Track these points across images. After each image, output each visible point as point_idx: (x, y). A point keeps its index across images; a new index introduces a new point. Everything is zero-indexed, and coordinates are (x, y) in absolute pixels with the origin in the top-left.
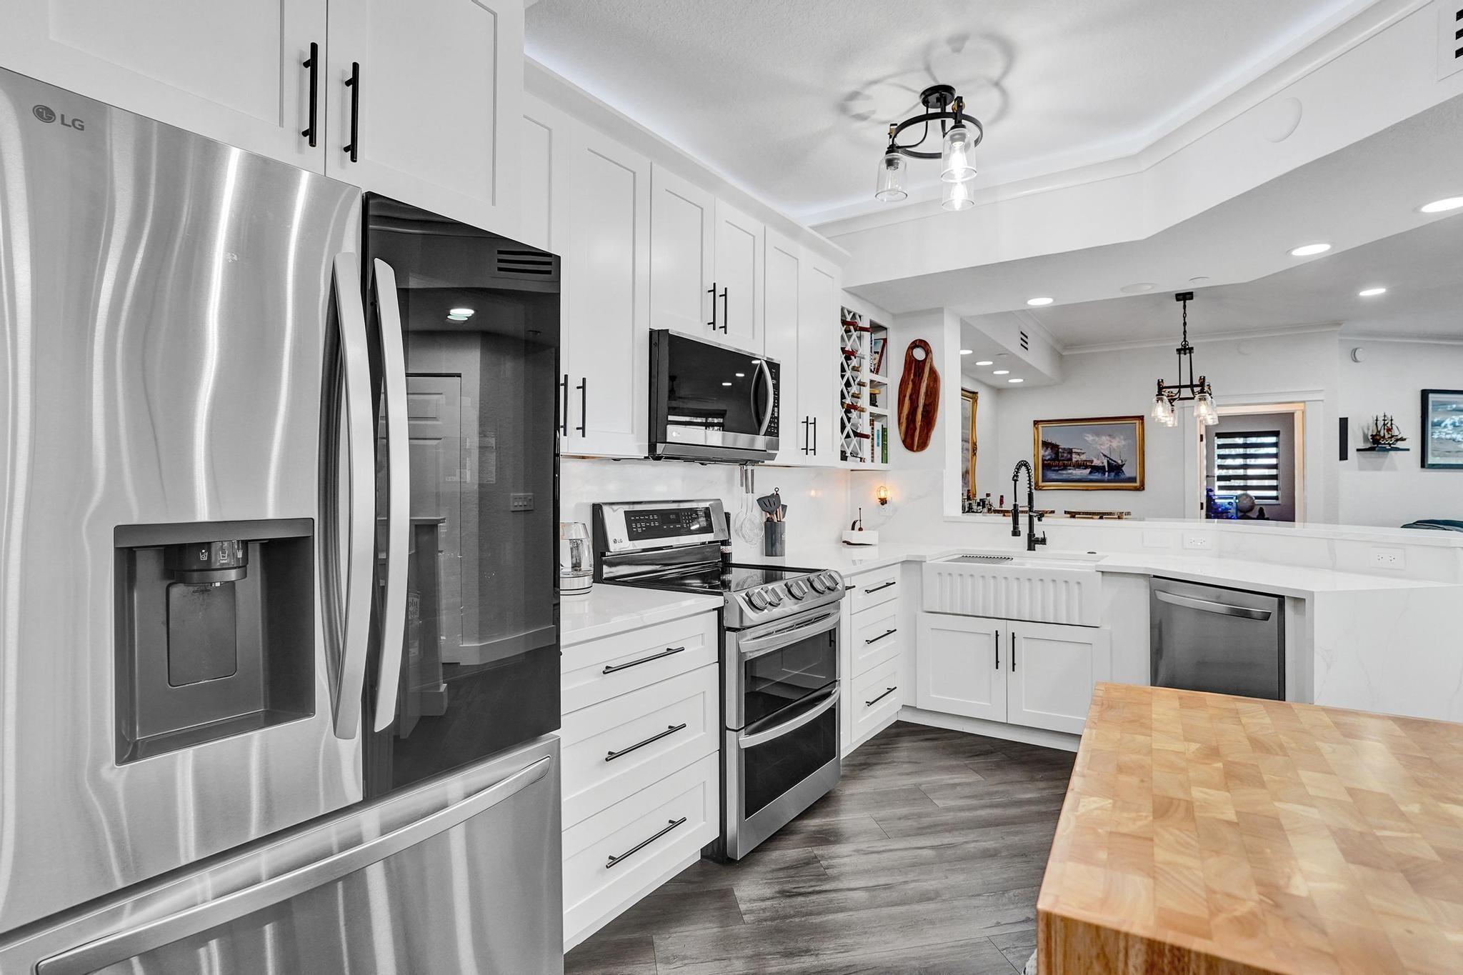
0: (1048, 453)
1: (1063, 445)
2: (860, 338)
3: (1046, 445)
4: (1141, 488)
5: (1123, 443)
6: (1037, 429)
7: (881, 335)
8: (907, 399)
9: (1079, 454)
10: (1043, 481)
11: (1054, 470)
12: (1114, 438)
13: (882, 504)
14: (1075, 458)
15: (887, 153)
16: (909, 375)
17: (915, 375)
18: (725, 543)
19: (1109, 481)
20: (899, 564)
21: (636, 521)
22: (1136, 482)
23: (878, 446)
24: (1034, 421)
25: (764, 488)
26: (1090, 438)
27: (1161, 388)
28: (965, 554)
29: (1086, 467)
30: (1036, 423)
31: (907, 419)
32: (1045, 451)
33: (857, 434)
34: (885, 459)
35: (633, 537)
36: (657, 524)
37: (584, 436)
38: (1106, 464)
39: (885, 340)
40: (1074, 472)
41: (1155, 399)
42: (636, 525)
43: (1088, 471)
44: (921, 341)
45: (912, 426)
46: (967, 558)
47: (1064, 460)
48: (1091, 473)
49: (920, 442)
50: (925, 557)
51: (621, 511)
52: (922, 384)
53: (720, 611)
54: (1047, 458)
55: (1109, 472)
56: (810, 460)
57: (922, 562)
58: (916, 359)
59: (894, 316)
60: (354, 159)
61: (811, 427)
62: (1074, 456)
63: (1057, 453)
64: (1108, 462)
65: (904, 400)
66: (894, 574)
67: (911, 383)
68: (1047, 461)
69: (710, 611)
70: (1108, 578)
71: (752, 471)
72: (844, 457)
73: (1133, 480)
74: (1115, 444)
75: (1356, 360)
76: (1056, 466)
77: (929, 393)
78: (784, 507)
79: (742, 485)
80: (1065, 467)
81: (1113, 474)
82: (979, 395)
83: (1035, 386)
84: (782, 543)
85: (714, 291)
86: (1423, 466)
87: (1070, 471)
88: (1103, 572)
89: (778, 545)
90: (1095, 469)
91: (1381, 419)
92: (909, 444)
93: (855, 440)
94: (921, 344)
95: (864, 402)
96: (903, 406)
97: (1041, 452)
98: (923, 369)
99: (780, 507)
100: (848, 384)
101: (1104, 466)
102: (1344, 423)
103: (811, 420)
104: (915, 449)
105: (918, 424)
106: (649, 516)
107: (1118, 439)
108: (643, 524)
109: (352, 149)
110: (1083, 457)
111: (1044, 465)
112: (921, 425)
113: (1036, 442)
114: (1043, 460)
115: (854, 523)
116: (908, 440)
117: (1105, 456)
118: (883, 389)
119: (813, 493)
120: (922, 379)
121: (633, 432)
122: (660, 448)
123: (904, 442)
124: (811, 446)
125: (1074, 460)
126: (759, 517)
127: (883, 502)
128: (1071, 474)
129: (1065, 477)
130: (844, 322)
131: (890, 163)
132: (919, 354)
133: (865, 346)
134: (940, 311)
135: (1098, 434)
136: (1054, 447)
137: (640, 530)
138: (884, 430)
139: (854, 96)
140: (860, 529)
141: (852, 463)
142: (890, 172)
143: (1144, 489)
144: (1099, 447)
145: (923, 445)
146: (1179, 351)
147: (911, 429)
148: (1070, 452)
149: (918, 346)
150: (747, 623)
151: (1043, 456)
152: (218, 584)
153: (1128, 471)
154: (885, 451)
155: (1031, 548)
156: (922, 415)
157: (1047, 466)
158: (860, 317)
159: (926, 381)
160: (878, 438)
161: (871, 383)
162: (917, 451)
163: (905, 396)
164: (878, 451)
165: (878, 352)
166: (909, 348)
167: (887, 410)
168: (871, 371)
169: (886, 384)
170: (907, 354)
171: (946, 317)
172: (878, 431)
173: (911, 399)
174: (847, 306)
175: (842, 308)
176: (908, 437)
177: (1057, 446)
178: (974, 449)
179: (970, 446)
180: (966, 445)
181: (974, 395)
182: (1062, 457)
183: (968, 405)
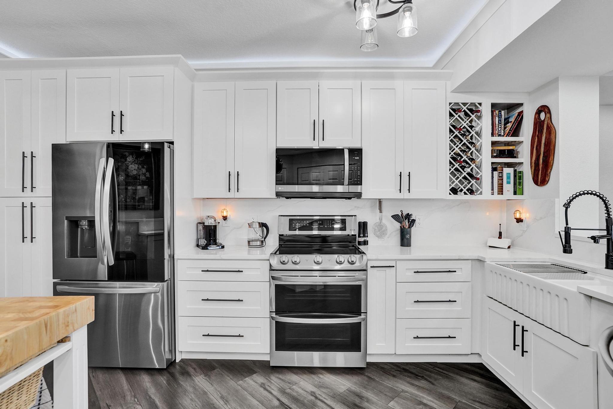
2: (479, 118)
13: (518, 222)
16: (536, 133)
17: (538, 132)
21: (295, 223)
23: (508, 183)
31: (535, 163)
33: (474, 178)
39: (523, 112)
42: (295, 225)
44: (542, 106)
45: (537, 167)
49: (542, 179)
50: (485, 258)
52: (543, 137)
57: (483, 261)
58: (540, 119)
59: (530, 93)
61: (406, 178)
65: (533, 151)
66: (464, 266)
67: (537, 139)
69: (265, 260)
72: (454, 191)
77: (546, 143)
85: (314, 123)
89: (408, 242)
92: (536, 182)
93: (471, 181)
94: (544, 109)
95: (485, 156)
96: (533, 154)
98: (544, 126)
103: (405, 174)
104: (539, 184)
105: (541, 166)
106: (303, 221)
108: (300, 225)
112: (542, 167)
116: (535, 178)
118: (520, 145)
120: (542, 134)
123: (533, 179)
124: (405, 187)
127: (519, 220)
130: (457, 110)
132: (543, 116)
137: (297, 227)
138: (519, 173)
140: (500, 238)
147: (537, 170)
149: (542, 111)
152: (84, 228)
154: (521, 187)
156: (543, 159)
158: (479, 104)
159: (545, 134)
160: (508, 179)
161: (494, 143)
162: (542, 186)
163: (534, 147)
164: (508, 188)
165: (511, 122)
166: (536, 113)
167: (523, 159)
168: (500, 135)
169: (523, 142)
170: (535, 118)
171: (561, 84)
172: (508, 174)
173: (537, 149)
174: (460, 101)
175: (457, 104)
176: (536, 176)
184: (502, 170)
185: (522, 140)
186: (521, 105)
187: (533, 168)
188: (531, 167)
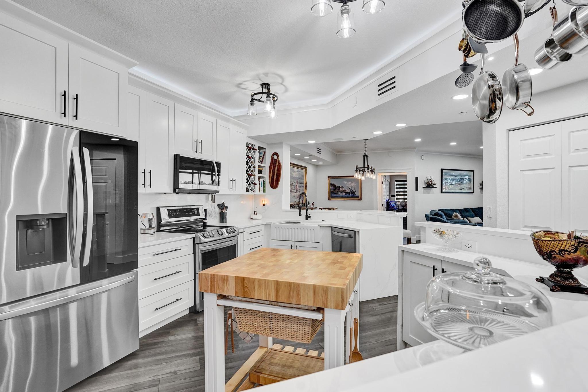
1: (337, 185)
2: (254, 152)
3: (332, 185)
4: (361, 199)
5: (355, 184)
6: (329, 179)
7: (263, 150)
8: (271, 171)
9: (342, 188)
10: (331, 197)
11: (334, 193)
12: (352, 183)
13: (264, 206)
15: (251, 101)
16: (272, 164)
17: (274, 164)
18: (204, 219)
19: (351, 197)
20: (264, 225)
21: (171, 212)
22: (359, 197)
23: (262, 186)
25: (219, 201)
26: (345, 183)
27: (357, 168)
28: (287, 221)
29: (344, 192)
30: (329, 177)
31: (271, 178)
32: (332, 187)
33: (253, 183)
34: (264, 191)
35: (170, 217)
36: (179, 213)
37: (151, 187)
38: (350, 191)
39: (265, 152)
40: (340, 194)
41: (355, 172)
42: (172, 214)
45: (273, 180)
46: (288, 223)
48: (345, 194)
49: (275, 185)
50: (271, 222)
51: (166, 209)
52: (276, 167)
53: (194, 238)
54: (332, 189)
55: (351, 194)
56: (233, 192)
57: (271, 224)
58: (274, 159)
59: (268, 144)
60: (76, 119)
61: (234, 182)
63: (335, 188)
64: (351, 191)
65: (271, 172)
66: (262, 228)
67: (273, 166)
69: (191, 238)
70: (321, 228)
71: (215, 196)
72: (247, 190)
73: (358, 197)
74: (353, 185)
75: (422, 159)
76: (335, 192)
77: (278, 169)
78: (227, 207)
79: (211, 200)
80: (338, 193)
81: (352, 195)
82: (307, 168)
83: (327, 165)
84: (226, 219)
85: (197, 141)
86: (441, 192)
87: (339, 194)
88: (320, 226)
89: (224, 219)
90: (347, 193)
91: (429, 178)
92: (272, 187)
93: (252, 185)
94: (276, 154)
95: (256, 172)
96: (270, 174)
97: (330, 187)
98: (276, 162)
99: (225, 207)
100: (250, 167)
101: (350, 192)
102: (417, 179)
103: (234, 180)
104: (274, 188)
105: (275, 180)
106: (176, 211)
107: (354, 183)
108: (174, 213)
109: (76, 116)
110: (343, 189)
113: (329, 184)
114: (331, 190)
115: (255, 212)
116: (272, 185)
117: (350, 188)
118: (264, 168)
119: (242, 202)
120: (276, 165)
121: (168, 186)
122: (177, 190)
123: (270, 185)
124: (234, 188)
125: (340, 190)
126: (218, 210)
127: (264, 205)
129: (337, 196)
130: (248, 147)
131: (251, 104)
132: (275, 157)
133: (256, 155)
134: (281, 143)
135: (348, 181)
137: (173, 215)
138: (264, 182)
139: (240, 84)
140: (256, 214)
141: (250, 193)
142: (252, 107)
143: (361, 200)
144: (348, 186)
145: (276, 187)
146: (364, 156)
148: (339, 187)
149: (275, 155)
150: (202, 242)
151: (331, 189)
152: (41, 229)
153: (357, 194)
154: (265, 189)
155: (307, 219)
156: (276, 177)
157: (332, 192)
158: (254, 145)
160: (262, 184)
161: (259, 166)
164: (262, 189)
165: (262, 156)
166: (272, 155)
167: (265, 175)
170: (272, 157)
171: (284, 146)
172: (262, 182)
173: (273, 172)
174: (249, 142)
175: (247, 143)
177: (335, 185)
178: (306, 186)
179: (304, 185)
180: (302, 185)
181: (306, 168)
182: (337, 189)
183: (303, 171)
184: (260, 180)
185: (265, 166)
186: (265, 149)
187: (271, 180)
188: (269, 179)
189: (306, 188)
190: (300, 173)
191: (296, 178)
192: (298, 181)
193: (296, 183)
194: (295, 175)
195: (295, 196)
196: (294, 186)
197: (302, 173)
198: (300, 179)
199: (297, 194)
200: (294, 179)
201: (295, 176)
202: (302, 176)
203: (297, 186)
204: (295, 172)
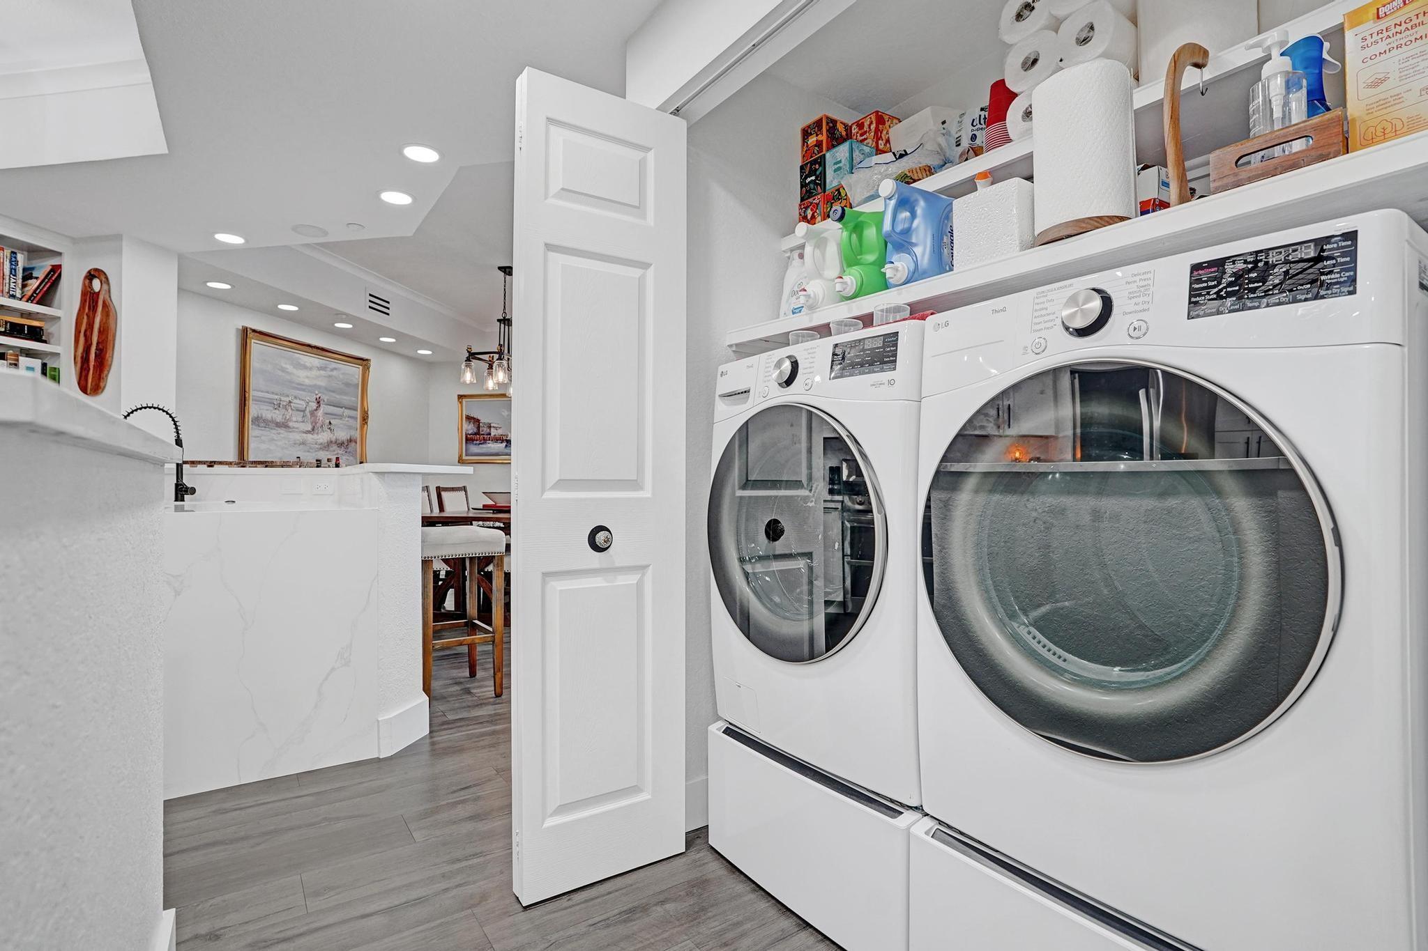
0: (470, 428)
1: (483, 419)
3: (469, 418)
6: (461, 403)
7: (56, 262)
8: (83, 332)
9: (496, 428)
10: (466, 455)
11: (476, 444)
14: (493, 432)
16: (84, 308)
17: (89, 308)
24: (458, 395)
26: (505, 413)
29: (502, 441)
30: (461, 397)
31: (82, 357)
32: (468, 425)
39: (60, 268)
40: (492, 446)
43: (504, 444)
44: (96, 270)
45: (85, 366)
47: (483, 434)
48: (506, 447)
49: (93, 384)
52: (96, 319)
54: (470, 432)
58: (93, 289)
59: (75, 241)
62: (492, 429)
63: (479, 427)
67: (85, 317)
68: (471, 434)
76: (477, 440)
77: (102, 330)
80: (485, 442)
82: (372, 363)
87: (489, 445)
92: (84, 389)
94: (99, 274)
97: (465, 427)
98: (98, 302)
104: (90, 391)
105: (92, 363)
110: (500, 432)
111: (467, 440)
112: (94, 366)
113: (460, 417)
114: (467, 434)
116: (83, 382)
118: (57, 324)
120: (95, 314)
123: (79, 384)
125: (492, 434)
128: (490, 447)
129: (484, 451)
132: (96, 285)
134: (118, 237)
136: (477, 421)
138: (51, 370)
145: (97, 388)
147: (85, 369)
148: (489, 426)
149: (96, 277)
151: (467, 430)
156: (96, 353)
157: (469, 440)
159: (99, 316)
161: (13, 312)
162: (92, 396)
163: (80, 332)
165: (37, 278)
166: (86, 277)
167: (58, 347)
168: (13, 296)
169: (59, 318)
170: (84, 284)
171: (126, 248)
173: (85, 335)
176: (83, 378)
177: (478, 421)
178: (365, 419)
179: (358, 414)
180: (352, 413)
181: (365, 363)
182: (482, 431)
183: (355, 371)
184: (18, 360)
185: (59, 315)
186: (60, 254)
187: (79, 365)
188: (75, 363)
189: (367, 423)
190: (335, 373)
191: (310, 386)
192: (325, 398)
193: (314, 405)
194: (307, 377)
195: (303, 443)
196: (304, 411)
197: (343, 374)
198: (333, 392)
199: (315, 436)
200: (304, 390)
201: (307, 382)
202: (347, 385)
203: (320, 413)
204: (305, 367)
